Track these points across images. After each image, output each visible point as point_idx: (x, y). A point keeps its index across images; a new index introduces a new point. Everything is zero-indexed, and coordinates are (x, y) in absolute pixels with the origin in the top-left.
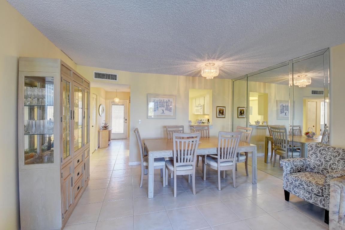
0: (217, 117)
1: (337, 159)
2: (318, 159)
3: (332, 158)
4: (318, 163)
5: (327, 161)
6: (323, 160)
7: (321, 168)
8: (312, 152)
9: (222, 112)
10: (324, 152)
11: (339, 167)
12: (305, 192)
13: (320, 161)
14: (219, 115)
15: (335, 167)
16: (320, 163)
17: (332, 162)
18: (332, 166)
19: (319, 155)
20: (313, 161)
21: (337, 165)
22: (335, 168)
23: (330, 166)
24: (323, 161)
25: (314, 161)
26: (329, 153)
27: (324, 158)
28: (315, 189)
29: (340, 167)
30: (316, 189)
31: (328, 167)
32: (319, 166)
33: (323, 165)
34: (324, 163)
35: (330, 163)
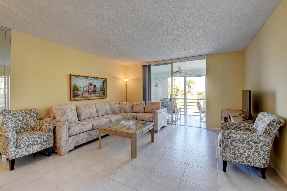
1: (28, 116)
2: (13, 122)
3: (24, 117)
4: (15, 125)
5: (21, 121)
6: (18, 122)
7: (18, 128)
10: (16, 115)
13: (16, 123)
15: (29, 123)
16: (16, 125)
17: (25, 120)
18: (27, 123)
19: (13, 119)
21: (30, 121)
22: (29, 124)
23: (25, 123)
24: (19, 122)
25: (11, 125)
26: (20, 115)
27: (18, 119)
29: (33, 121)
31: (24, 125)
32: (17, 127)
34: (19, 124)
35: (24, 121)
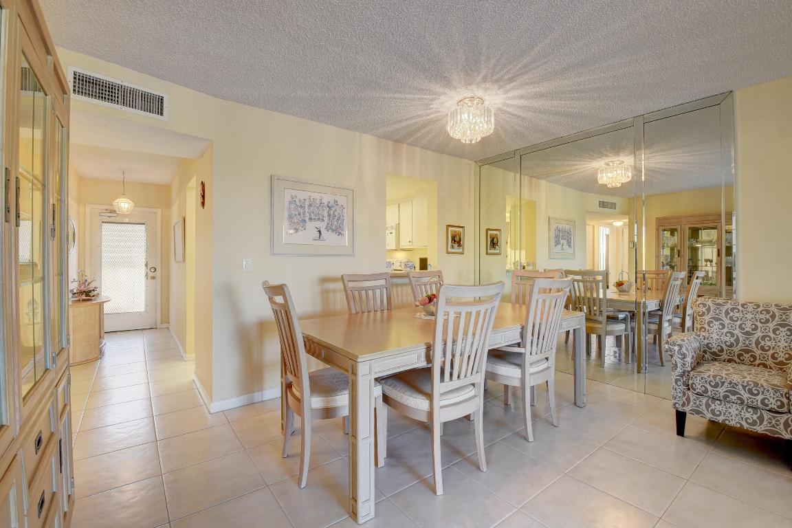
0: (448, 253)
1: (772, 325)
2: (725, 330)
3: (759, 324)
4: (727, 339)
5: (748, 333)
6: (737, 332)
7: (736, 350)
8: (709, 316)
9: (457, 240)
10: (737, 315)
11: (779, 344)
12: (742, 409)
13: (732, 335)
14: (453, 247)
15: (769, 343)
16: (732, 340)
17: (759, 334)
18: (763, 343)
19: (727, 321)
20: (715, 336)
21: (774, 339)
22: (769, 346)
23: (757, 343)
24: (740, 335)
25: (718, 337)
26: (749, 316)
27: (740, 327)
28: (771, 400)
29: (783, 342)
30: (774, 398)
31: (754, 345)
32: (731, 345)
33: (741, 344)
34: (741, 339)
35: (756, 336)
